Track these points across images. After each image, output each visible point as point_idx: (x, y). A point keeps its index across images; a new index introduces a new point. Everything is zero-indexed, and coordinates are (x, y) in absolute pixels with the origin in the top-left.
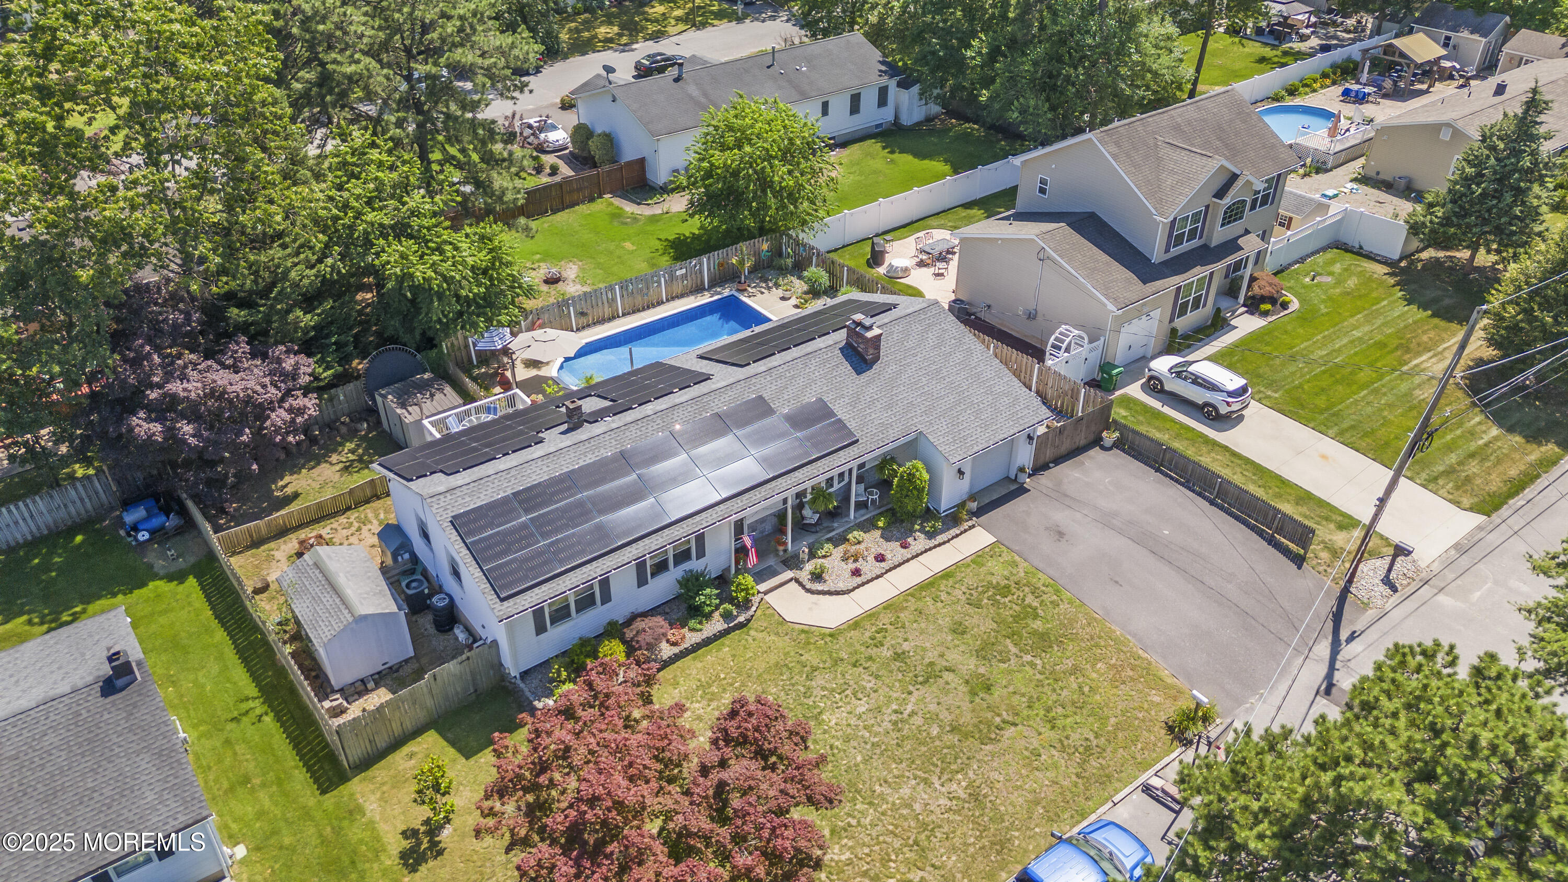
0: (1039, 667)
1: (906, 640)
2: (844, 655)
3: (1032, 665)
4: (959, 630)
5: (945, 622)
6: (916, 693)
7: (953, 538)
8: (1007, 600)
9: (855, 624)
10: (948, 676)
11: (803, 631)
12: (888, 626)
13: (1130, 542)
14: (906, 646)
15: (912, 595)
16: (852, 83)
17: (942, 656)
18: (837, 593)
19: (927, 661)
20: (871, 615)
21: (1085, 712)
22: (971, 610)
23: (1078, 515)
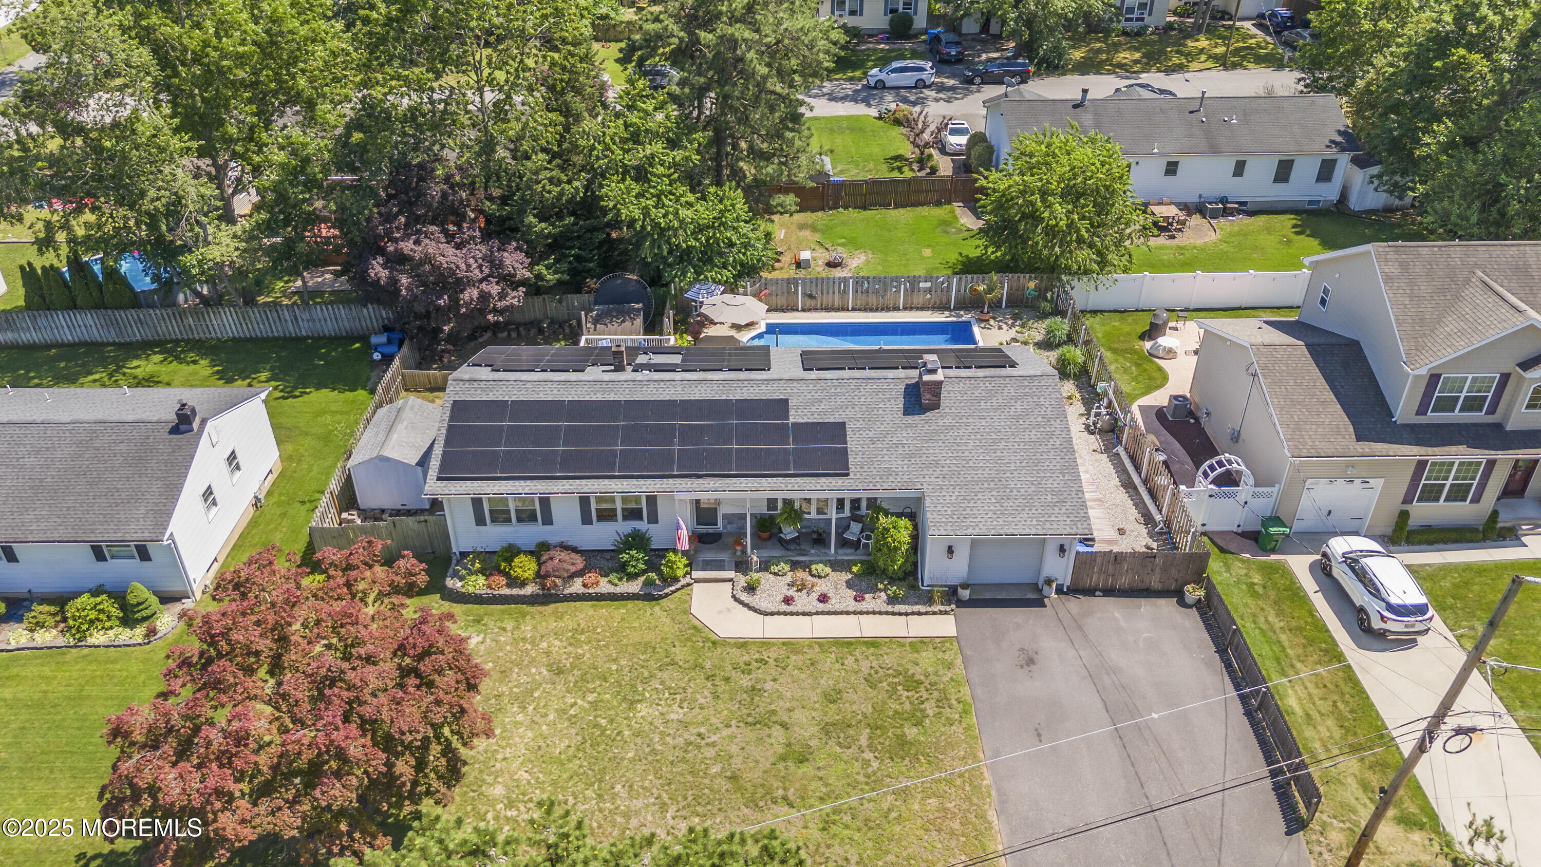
0: (870, 770)
1: (774, 680)
2: (708, 665)
3: (867, 763)
4: (832, 697)
5: (826, 682)
6: (734, 729)
7: (913, 613)
8: (906, 693)
9: (743, 644)
10: (777, 731)
11: (695, 627)
12: (771, 661)
13: (1100, 704)
14: (769, 685)
15: (820, 645)
16: (1286, 146)
17: (790, 710)
18: (755, 610)
19: (773, 707)
20: (766, 644)
21: (870, 834)
22: (864, 686)
23: (1071, 653)
